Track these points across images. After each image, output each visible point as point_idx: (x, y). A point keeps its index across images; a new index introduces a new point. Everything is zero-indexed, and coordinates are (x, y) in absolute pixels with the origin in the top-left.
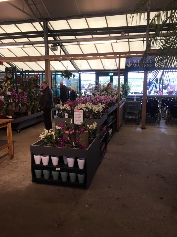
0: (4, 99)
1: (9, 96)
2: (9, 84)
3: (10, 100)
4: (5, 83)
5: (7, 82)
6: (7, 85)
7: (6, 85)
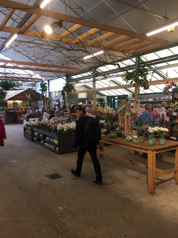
0: (169, 120)
1: (174, 116)
2: (176, 105)
3: (176, 121)
4: (172, 104)
5: (174, 103)
6: (175, 106)
7: (173, 106)
